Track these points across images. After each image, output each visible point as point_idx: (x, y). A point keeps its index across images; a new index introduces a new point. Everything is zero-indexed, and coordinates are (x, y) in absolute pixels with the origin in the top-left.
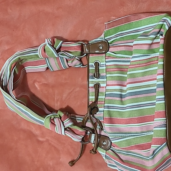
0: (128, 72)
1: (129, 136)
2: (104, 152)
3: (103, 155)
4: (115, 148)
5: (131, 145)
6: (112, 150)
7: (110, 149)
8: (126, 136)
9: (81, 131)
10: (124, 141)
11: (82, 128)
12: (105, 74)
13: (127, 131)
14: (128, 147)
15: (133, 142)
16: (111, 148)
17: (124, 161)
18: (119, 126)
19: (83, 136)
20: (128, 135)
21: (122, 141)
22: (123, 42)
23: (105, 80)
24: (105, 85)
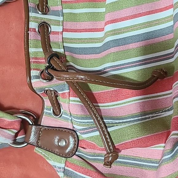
2: (61, 163)
3: (60, 168)
4: (88, 150)
6: (79, 156)
7: (75, 154)
9: (10, 120)
11: (12, 115)
12: (59, 8)
16: (77, 153)
17: (105, 175)
19: (16, 131)
20: (117, 121)
23: (61, 19)
24: (59, 29)
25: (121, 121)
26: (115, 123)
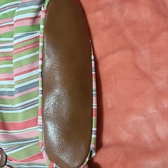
0: (13, 60)
1: (29, 143)
4: (13, 162)
5: (33, 154)
6: (8, 166)
8: (24, 144)
10: (22, 150)
13: (26, 137)
14: (29, 157)
15: (35, 150)
16: (7, 164)
18: (14, 133)
20: (27, 142)
21: (20, 151)
22: (6, 20)
25: (30, 141)
26: (26, 144)
